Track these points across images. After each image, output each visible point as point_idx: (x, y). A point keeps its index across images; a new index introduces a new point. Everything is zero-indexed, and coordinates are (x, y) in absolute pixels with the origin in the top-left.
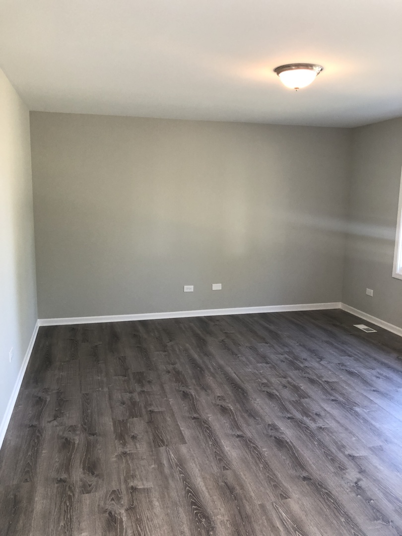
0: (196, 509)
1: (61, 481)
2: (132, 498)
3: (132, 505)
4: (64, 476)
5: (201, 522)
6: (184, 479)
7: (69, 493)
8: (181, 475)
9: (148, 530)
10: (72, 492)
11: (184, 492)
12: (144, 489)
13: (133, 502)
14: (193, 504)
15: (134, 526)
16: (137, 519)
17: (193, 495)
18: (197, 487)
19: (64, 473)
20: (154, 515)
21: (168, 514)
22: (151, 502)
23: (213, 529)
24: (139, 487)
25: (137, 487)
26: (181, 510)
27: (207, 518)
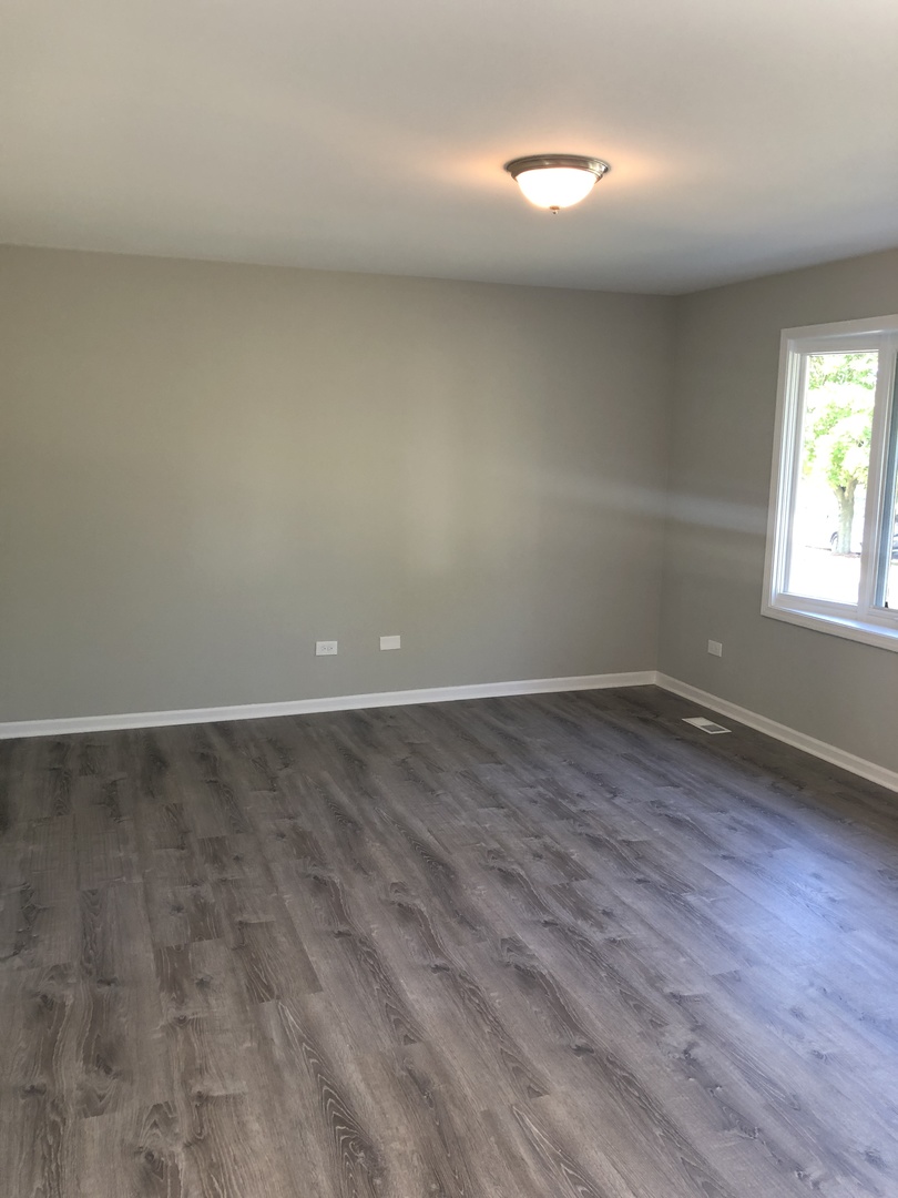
0: (344, 1132)
1: (33, 1091)
2: (201, 1120)
3: (200, 1134)
4: (40, 1080)
5: (354, 1158)
6: (318, 1070)
7: (53, 1117)
8: (312, 1061)
9: (236, 1188)
10: (60, 1114)
11: (317, 1098)
12: (227, 1097)
13: (202, 1127)
14: (338, 1120)
15: (205, 1180)
16: (212, 1165)
17: (337, 1101)
18: (345, 1084)
19: (41, 1073)
20: (249, 1151)
21: (281, 1148)
22: (242, 1124)
23: (382, 1172)
24: (216, 1094)
25: (211, 1094)
26: (311, 1138)
27: (368, 1148)
